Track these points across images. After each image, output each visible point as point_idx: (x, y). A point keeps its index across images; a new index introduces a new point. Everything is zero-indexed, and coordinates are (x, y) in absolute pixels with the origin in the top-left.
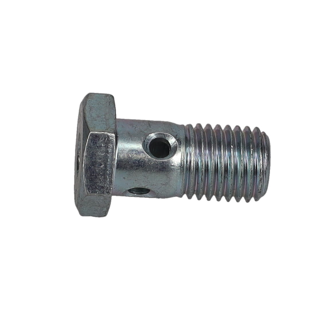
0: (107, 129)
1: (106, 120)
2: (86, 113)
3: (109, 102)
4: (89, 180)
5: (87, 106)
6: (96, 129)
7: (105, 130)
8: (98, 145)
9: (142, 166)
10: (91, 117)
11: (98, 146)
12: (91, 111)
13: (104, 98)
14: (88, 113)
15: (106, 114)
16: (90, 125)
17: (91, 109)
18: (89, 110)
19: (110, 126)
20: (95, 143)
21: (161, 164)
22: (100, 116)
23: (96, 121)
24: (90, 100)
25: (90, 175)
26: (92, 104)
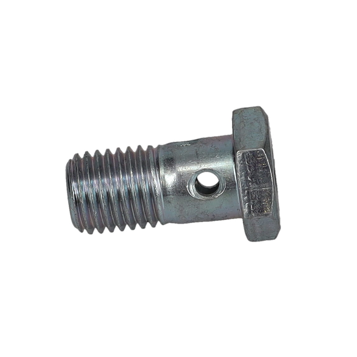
0: (241, 111)
1: (243, 121)
2: (265, 125)
3: (240, 141)
5: (265, 133)
6: (253, 110)
7: (244, 110)
10: (260, 122)
12: (260, 128)
13: (246, 145)
14: (263, 125)
15: (243, 128)
16: (260, 113)
17: (260, 129)
18: (262, 129)
19: (238, 116)
22: (250, 125)
23: (254, 118)
24: (262, 139)
26: (259, 136)
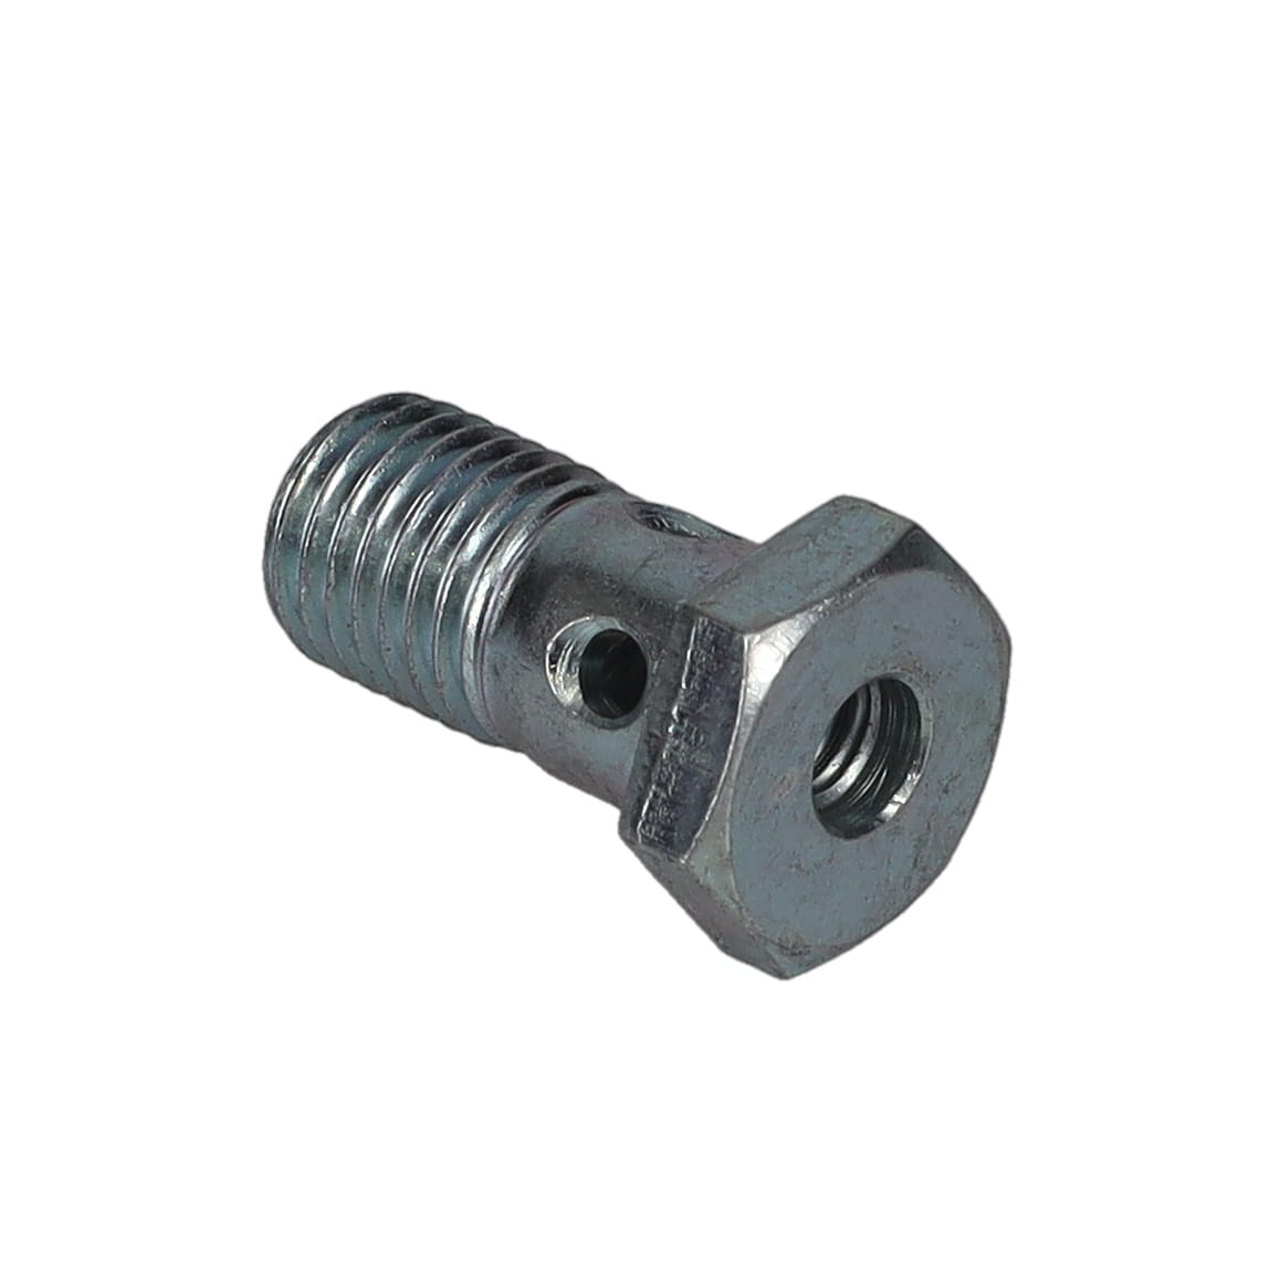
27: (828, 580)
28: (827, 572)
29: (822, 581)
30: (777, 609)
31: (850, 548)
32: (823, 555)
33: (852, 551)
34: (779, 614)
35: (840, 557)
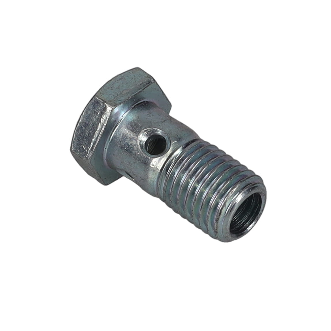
4: (77, 138)
8: (95, 110)
9: (130, 152)
11: (95, 112)
20: (94, 108)
21: (145, 159)
25: (79, 134)
27: (117, 80)
28: (118, 82)
29: (119, 80)
30: (131, 73)
31: (111, 89)
32: (118, 88)
33: (111, 88)
34: (130, 72)
35: (114, 87)
